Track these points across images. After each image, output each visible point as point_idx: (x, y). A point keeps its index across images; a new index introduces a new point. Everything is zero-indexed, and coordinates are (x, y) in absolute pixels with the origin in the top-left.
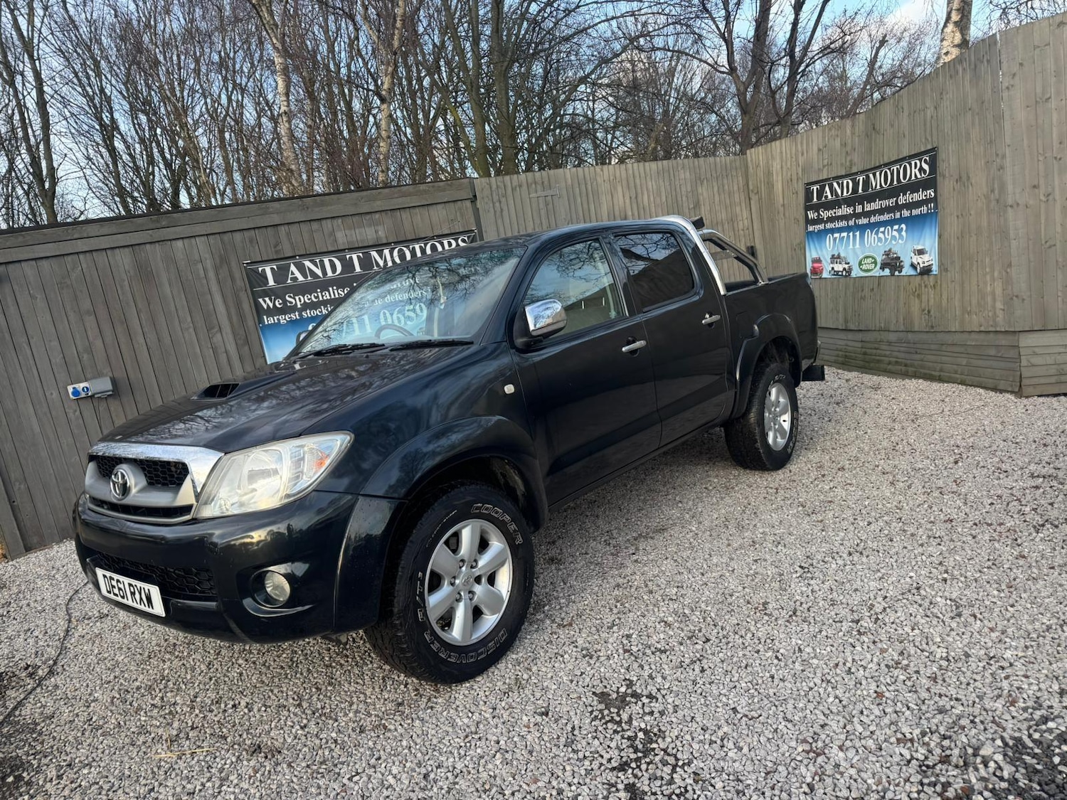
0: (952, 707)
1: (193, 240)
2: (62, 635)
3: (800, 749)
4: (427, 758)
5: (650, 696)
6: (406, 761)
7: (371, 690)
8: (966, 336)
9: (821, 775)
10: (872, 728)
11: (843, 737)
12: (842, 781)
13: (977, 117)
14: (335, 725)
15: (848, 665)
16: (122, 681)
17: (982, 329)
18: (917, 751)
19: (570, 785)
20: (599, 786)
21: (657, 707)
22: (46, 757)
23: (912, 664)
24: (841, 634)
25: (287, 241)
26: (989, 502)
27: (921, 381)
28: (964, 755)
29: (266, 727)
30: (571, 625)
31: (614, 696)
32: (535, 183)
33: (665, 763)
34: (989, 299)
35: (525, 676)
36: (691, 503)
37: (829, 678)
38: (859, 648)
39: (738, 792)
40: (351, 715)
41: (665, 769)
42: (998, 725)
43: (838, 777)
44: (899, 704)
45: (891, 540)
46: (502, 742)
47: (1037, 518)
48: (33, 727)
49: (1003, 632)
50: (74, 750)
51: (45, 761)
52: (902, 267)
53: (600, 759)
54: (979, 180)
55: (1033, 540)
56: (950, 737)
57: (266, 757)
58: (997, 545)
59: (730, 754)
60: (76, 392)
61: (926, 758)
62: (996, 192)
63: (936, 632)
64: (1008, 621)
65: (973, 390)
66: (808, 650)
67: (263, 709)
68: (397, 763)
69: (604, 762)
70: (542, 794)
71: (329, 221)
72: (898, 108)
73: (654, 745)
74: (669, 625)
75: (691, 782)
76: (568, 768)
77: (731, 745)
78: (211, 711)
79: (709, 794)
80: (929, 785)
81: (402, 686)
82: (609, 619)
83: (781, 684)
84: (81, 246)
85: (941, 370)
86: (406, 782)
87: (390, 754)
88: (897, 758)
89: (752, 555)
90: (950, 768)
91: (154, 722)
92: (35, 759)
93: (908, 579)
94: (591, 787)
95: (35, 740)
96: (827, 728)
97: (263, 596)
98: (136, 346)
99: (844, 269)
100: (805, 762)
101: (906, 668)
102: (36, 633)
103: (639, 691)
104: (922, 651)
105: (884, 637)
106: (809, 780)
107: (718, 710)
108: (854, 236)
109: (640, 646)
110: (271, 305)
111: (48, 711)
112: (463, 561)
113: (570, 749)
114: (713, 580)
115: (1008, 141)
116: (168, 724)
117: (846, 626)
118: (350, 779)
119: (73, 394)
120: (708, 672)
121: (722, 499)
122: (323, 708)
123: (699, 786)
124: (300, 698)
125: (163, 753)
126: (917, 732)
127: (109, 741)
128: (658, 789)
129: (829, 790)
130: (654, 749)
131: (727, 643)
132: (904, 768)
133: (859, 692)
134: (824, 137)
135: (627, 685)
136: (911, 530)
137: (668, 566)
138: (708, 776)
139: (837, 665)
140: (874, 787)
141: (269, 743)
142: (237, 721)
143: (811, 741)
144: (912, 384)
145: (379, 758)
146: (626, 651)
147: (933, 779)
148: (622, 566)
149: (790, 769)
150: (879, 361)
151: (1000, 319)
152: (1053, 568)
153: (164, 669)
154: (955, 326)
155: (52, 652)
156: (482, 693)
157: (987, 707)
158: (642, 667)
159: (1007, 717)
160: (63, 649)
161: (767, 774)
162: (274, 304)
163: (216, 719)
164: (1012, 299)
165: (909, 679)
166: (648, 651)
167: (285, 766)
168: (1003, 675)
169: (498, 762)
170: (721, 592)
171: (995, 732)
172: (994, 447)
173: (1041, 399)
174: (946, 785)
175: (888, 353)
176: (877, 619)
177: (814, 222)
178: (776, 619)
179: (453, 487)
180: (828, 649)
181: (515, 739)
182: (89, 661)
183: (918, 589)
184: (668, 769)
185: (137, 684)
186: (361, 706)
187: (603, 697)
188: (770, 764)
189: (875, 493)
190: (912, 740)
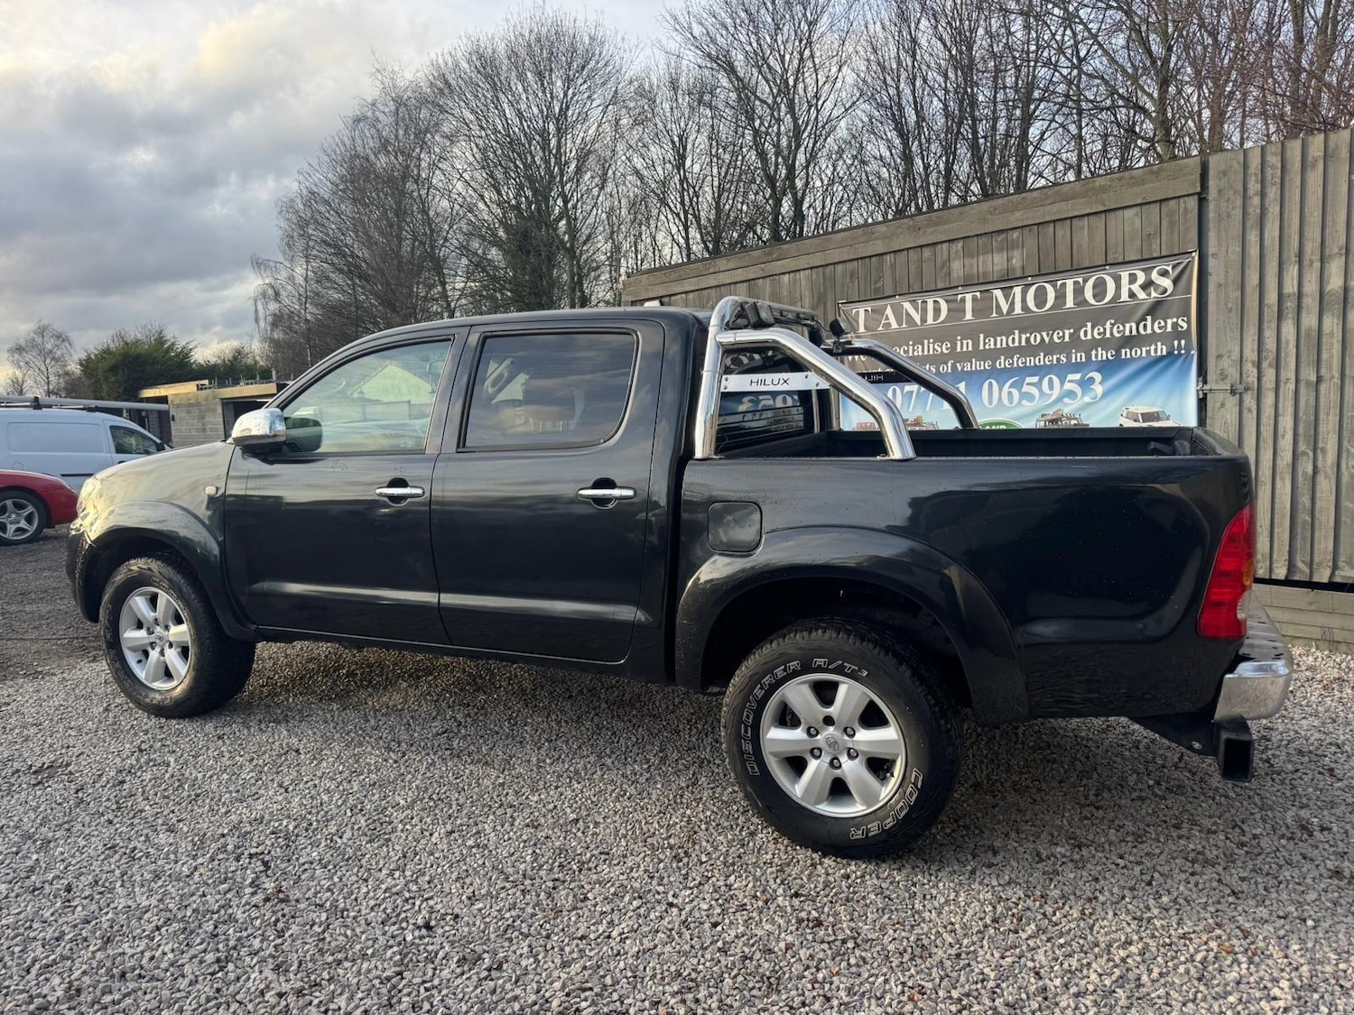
1: (799, 274)
25: (890, 274)
71: (946, 245)
112: (156, 620)
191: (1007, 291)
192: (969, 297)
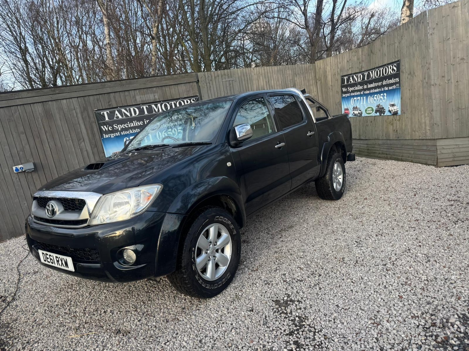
0: (433, 301)
1: (71, 100)
2: (17, 281)
3: (370, 322)
4: (200, 333)
5: (298, 301)
6: (190, 334)
7: (169, 302)
8: (413, 141)
9: (380, 333)
10: (400, 312)
11: (388, 316)
12: (390, 336)
13: (418, 47)
14: (154, 319)
15: (384, 284)
16: (48, 302)
17: (420, 138)
18: (421, 321)
19: (268, 343)
20: (282, 342)
21: (302, 306)
22: (15, 339)
23: (412, 283)
24: (379, 271)
25: (114, 100)
26: (433, 211)
27: (393, 161)
28: (442, 322)
29: (122, 321)
30: (257, 270)
31: (282, 301)
32: (225, 75)
33: (310, 331)
34: (423, 125)
35: (240, 294)
36: (302, 215)
37: (377, 290)
38: (388, 277)
39: (345, 343)
40: (161, 314)
41: (310, 333)
42: (454, 309)
43: (389, 334)
44: (410, 301)
45: (393, 229)
46: (234, 324)
47: (454, 218)
48: (7, 325)
49: (449, 268)
50: (29, 335)
51: (15, 341)
52: (385, 112)
53: (280, 330)
54: (419, 74)
55: (454, 228)
56: (434, 315)
57: (123, 335)
58: (439, 230)
59: (339, 326)
60: (17, 170)
61: (425, 324)
62: (426, 79)
63: (420, 269)
64: (451, 263)
65: (416, 165)
66: (366, 278)
67: (119, 313)
68: (186, 336)
69: (282, 332)
70: (256, 347)
71: (133, 91)
72: (382, 43)
73: (304, 323)
74: (302, 269)
75: (323, 339)
76: (266, 335)
77: (338, 322)
78: (94, 315)
79: (332, 344)
80: (429, 336)
81: (183, 300)
82: (274, 267)
83: (356, 294)
84: (19, 102)
85: (402, 156)
86: (192, 344)
87: (182, 332)
88: (413, 325)
89: (334, 237)
90: (437, 328)
91: (67, 321)
92: (10, 340)
93: (404, 246)
94: (278, 343)
95: (9, 331)
96: (380, 312)
97: (123, 261)
98: (45, 148)
99: (359, 113)
100: (373, 328)
101: (410, 285)
102: (4, 281)
103: (293, 299)
104: (416, 277)
105: (398, 271)
106: (376, 336)
107: (330, 306)
108: (363, 99)
109: (290, 279)
110: (107, 129)
111: (14, 317)
112: (211, 242)
113: (266, 326)
114: (318, 249)
115: (431, 57)
116: (74, 321)
117: (381, 267)
118: (165, 344)
119: (16, 170)
120: (323, 289)
121: (316, 213)
122: (147, 311)
123: (327, 341)
124: (136, 307)
125: (73, 335)
126: (420, 313)
127: (46, 330)
128: (309, 343)
129: (385, 340)
130: (304, 325)
131: (330, 276)
132: (417, 329)
133: (391, 296)
134: (349, 56)
135: (287, 296)
136: (401, 224)
137: (297, 242)
138: (330, 336)
139: (379, 284)
140: (405, 338)
141: (124, 329)
142: (107, 319)
143: (374, 318)
144: (389, 162)
145: (177, 334)
146: (284, 281)
147: (431, 334)
148: (276, 243)
149: (367, 331)
150: (374, 153)
151: (428, 134)
152: (465, 239)
153: (68, 296)
154: (408, 137)
155: (13, 290)
156: (221, 302)
157: (448, 301)
158: (292, 288)
159: (458, 305)
160: (18, 288)
161: (357, 334)
162: (108, 129)
163: (97, 318)
164: (433, 125)
165: (412, 289)
166: (294, 281)
167: (133, 339)
168: (453, 287)
169: (234, 334)
170: (323, 253)
171: (454, 312)
172: (430, 189)
173: (446, 168)
174: (437, 336)
175: (378, 149)
176: (394, 264)
177: (345, 93)
178: (349, 265)
179: (206, 209)
180: (375, 277)
181: (240, 323)
182: (31, 293)
183: (409, 250)
184: (312, 334)
185: (57, 303)
186: (165, 310)
187: (277, 302)
188: (357, 330)
189: (382, 209)
190: (418, 317)
191: (156, 106)
192: (145, 107)
